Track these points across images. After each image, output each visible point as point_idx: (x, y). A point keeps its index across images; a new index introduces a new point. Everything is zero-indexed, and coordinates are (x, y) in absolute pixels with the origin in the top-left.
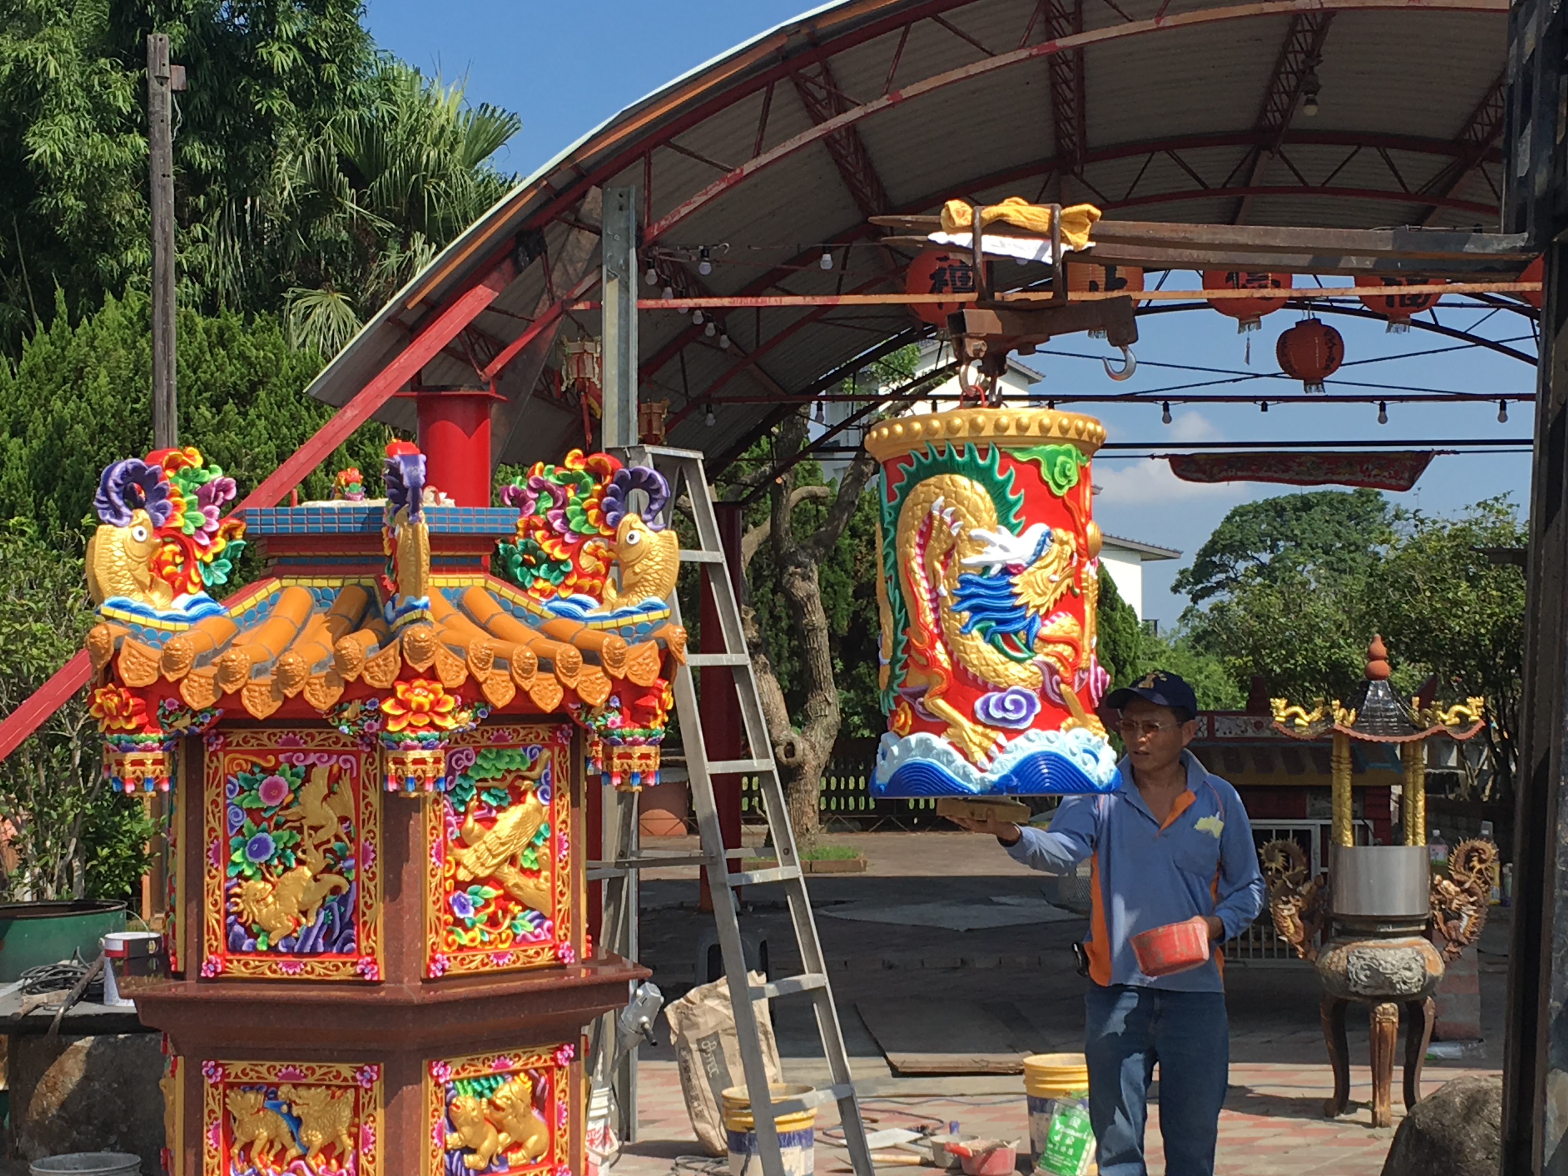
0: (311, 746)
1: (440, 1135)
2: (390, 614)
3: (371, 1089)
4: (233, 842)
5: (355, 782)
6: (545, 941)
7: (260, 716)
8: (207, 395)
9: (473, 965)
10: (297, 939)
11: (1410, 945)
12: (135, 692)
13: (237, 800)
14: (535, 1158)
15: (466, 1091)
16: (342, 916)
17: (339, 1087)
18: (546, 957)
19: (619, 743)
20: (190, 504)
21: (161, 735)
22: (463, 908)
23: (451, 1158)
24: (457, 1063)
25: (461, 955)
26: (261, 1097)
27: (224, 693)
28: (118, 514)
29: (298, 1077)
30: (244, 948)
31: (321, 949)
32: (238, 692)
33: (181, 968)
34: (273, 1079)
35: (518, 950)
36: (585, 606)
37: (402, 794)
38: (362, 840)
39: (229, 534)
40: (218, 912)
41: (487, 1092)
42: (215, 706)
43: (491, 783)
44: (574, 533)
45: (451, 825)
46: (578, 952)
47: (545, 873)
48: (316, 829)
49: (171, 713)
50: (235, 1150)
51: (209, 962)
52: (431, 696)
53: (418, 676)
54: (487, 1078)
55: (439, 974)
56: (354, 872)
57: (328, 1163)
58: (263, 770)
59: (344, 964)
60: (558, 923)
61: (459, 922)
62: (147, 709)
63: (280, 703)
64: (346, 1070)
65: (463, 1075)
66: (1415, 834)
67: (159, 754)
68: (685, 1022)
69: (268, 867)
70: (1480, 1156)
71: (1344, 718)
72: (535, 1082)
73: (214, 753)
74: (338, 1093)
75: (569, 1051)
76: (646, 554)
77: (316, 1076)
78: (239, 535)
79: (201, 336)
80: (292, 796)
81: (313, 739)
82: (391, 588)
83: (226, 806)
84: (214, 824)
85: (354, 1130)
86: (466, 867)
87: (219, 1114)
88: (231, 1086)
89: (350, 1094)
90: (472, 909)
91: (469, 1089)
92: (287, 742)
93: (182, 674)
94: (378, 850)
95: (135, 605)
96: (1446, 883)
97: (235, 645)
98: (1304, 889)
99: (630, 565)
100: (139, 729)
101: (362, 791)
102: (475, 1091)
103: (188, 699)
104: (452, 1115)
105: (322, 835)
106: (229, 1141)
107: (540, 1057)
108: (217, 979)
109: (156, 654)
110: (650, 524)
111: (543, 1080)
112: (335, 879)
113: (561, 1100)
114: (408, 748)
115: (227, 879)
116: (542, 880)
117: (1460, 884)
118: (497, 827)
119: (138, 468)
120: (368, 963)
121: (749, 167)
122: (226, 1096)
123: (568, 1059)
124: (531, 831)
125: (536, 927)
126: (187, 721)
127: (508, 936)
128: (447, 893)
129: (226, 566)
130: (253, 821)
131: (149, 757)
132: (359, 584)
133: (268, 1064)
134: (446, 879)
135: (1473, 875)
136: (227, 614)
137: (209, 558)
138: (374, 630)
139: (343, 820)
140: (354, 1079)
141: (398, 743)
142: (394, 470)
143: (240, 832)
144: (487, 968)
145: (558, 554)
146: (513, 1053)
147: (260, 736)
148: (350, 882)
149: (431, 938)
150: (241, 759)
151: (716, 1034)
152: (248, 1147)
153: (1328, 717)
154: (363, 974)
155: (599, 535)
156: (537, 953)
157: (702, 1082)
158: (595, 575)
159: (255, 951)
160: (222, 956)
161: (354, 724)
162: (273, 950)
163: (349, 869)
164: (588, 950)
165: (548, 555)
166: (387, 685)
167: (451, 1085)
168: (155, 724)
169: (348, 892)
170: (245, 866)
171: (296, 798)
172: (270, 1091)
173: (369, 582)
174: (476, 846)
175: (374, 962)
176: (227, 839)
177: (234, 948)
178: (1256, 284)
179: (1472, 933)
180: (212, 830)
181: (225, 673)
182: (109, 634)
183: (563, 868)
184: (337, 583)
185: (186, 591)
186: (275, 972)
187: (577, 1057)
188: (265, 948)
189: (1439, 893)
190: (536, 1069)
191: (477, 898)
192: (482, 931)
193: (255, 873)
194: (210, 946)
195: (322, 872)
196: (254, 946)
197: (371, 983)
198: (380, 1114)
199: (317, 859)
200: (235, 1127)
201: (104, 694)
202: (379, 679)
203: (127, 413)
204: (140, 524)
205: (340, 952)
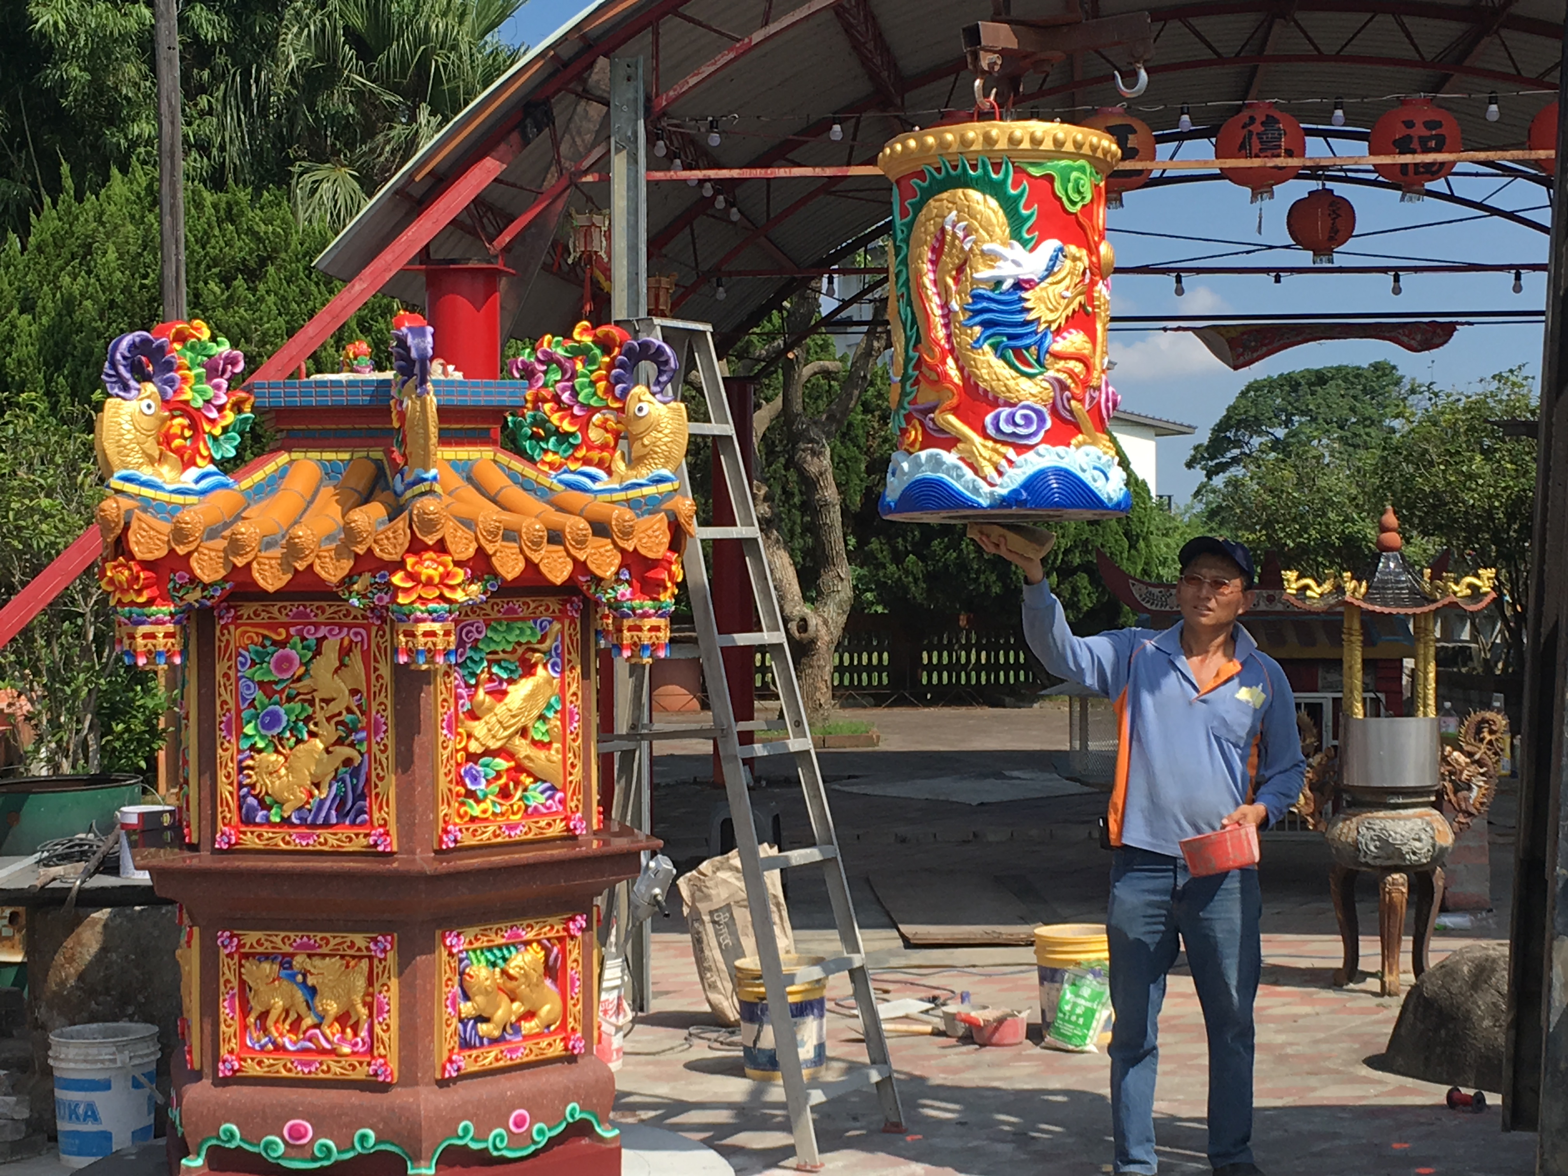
0: (321, 619)
1: (454, 1004)
2: (399, 487)
3: (385, 959)
4: (245, 715)
5: (365, 655)
6: (557, 813)
7: (271, 589)
8: (216, 270)
9: (485, 836)
10: (310, 811)
11: (1420, 817)
12: (146, 565)
13: (248, 673)
14: (548, 1027)
15: (479, 961)
16: (354, 788)
17: (353, 957)
18: (558, 828)
19: (628, 616)
20: (198, 377)
21: (172, 609)
22: (475, 779)
23: (465, 1026)
24: (470, 933)
25: (473, 827)
26: (276, 967)
27: (235, 566)
28: (126, 388)
29: (313, 947)
30: (258, 820)
31: (334, 820)
32: (249, 565)
33: (195, 840)
34: (287, 949)
35: (529, 822)
36: (594, 478)
37: (413, 667)
38: (374, 713)
39: (238, 407)
40: (231, 784)
41: (500, 962)
42: (225, 579)
43: (502, 655)
44: (582, 406)
45: (462, 697)
46: (589, 823)
47: (556, 745)
48: (327, 701)
49: (181, 586)
50: (251, 1020)
51: (223, 834)
52: (441, 569)
53: (427, 548)
54: (500, 948)
55: (452, 845)
56: (365, 744)
57: (343, 1032)
58: (274, 643)
59: (357, 835)
60: (569, 794)
61: (471, 794)
62: (158, 582)
63: (290, 576)
64: (360, 940)
65: (476, 945)
66: (1425, 706)
67: (170, 627)
68: (698, 894)
69: (280, 740)
70: (1487, 1023)
71: (1355, 590)
72: (548, 952)
73: (225, 627)
74: (352, 963)
75: (581, 921)
76: (655, 426)
77: (330, 946)
78: (247, 408)
79: (209, 211)
80: (303, 669)
81: (323, 612)
82: (400, 461)
83: (238, 679)
84: (226, 697)
85: (369, 999)
86: (477, 739)
87: (235, 983)
88: (246, 956)
89: (364, 964)
90: (483, 781)
91: (482, 958)
92: (298, 615)
93: (192, 547)
94: (389, 722)
95: (144, 478)
96: (1456, 754)
97: (244, 518)
98: (1315, 760)
99: (639, 437)
100: (150, 602)
101: (373, 663)
102: (488, 961)
103: (198, 572)
104: (465, 984)
105: (333, 708)
106: (245, 1011)
107: (552, 927)
108: (231, 850)
109: (166, 527)
110: (658, 396)
111: (555, 950)
112: (347, 751)
113: (574, 970)
114: (418, 620)
115: (240, 751)
116: (553, 752)
117: (1470, 755)
118: (507, 700)
119: (145, 341)
120: (381, 835)
121: (757, 37)
122: (241, 966)
123: (581, 929)
124: (542, 704)
125: (547, 799)
126: (198, 594)
127: (519, 808)
128: (459, 765)
129: (234, 439)
130: (265, 693)
131: (160, 631)
132: (368, 457)
133: (283, 934)
134: (457, 751)
135: (1483, 747)
136: (236, 487)
137: (217, 431)
138: (382, 503)
139: (354, 692)
140: (368, 949)
141: (408, 616)
142: (402, 342)
143: (252, 704)
144: (499, 840)
145: (566, 426)
146: (525, 923)
147: (271, 609)
148: (362, 755)
149: (444, 810)
150: (252, 632)
151: (728, 905)
152: (264, 1016)
153: (1339, 589)
154: (376, 845)
155: (607, 407)
156: (549, 825)
157: (714, 954)
158: (604, 447)
159: (268, 823)
160: (236, 827)
161: (364, 596)
162: (286, 822)
163: (361, 741)
164: (599, 821)
165: (557, 428)
166: (397, 558)
167: (464, 955)
168: (166, 598)
169: (360, 765)
170: (257, 739)
171: (307, 670)
172: (285, 962)
173: (377, 454)
174: (487, 718)
175: (387, 833)
176: (239, 712)
177: (248, 820)
178: (1269, 153)
179: (1482, 804)
180: (224, 702)
181: (235, 546)
182: (118, 508)
183: (574, 740)
184: (346, 456)
185: (195, 464)
186: (288, 843)
187: (589, 927)
188: (278, 820)
189: (1449, 764)
190: (549, 940)
191: (488, 770)
192: (494, 803)
193: (267, 746)
194: (224, 818)
195: (334, 744)
196: (267, 818)
197: (384, 854)
198: (394, 983)
199: (329, 732)
200: (251, 996)
201: (115, 567)
202: (389, 552)
203: (136, 289)
204: (148, 397)
205: (353, 823)
